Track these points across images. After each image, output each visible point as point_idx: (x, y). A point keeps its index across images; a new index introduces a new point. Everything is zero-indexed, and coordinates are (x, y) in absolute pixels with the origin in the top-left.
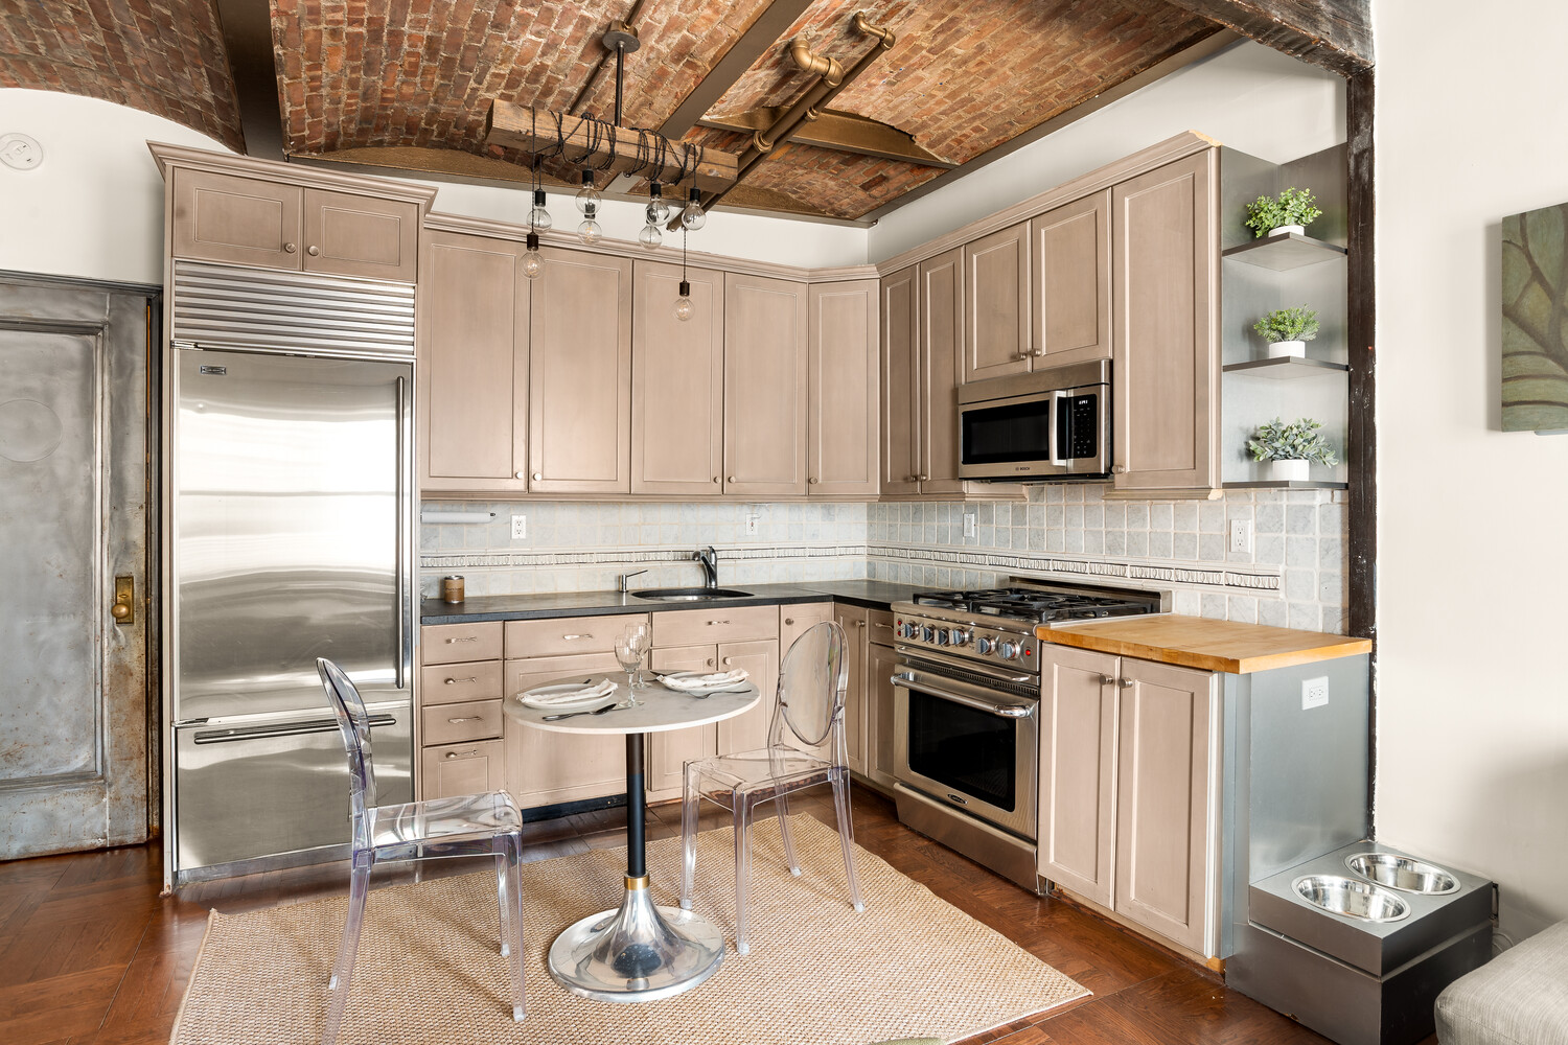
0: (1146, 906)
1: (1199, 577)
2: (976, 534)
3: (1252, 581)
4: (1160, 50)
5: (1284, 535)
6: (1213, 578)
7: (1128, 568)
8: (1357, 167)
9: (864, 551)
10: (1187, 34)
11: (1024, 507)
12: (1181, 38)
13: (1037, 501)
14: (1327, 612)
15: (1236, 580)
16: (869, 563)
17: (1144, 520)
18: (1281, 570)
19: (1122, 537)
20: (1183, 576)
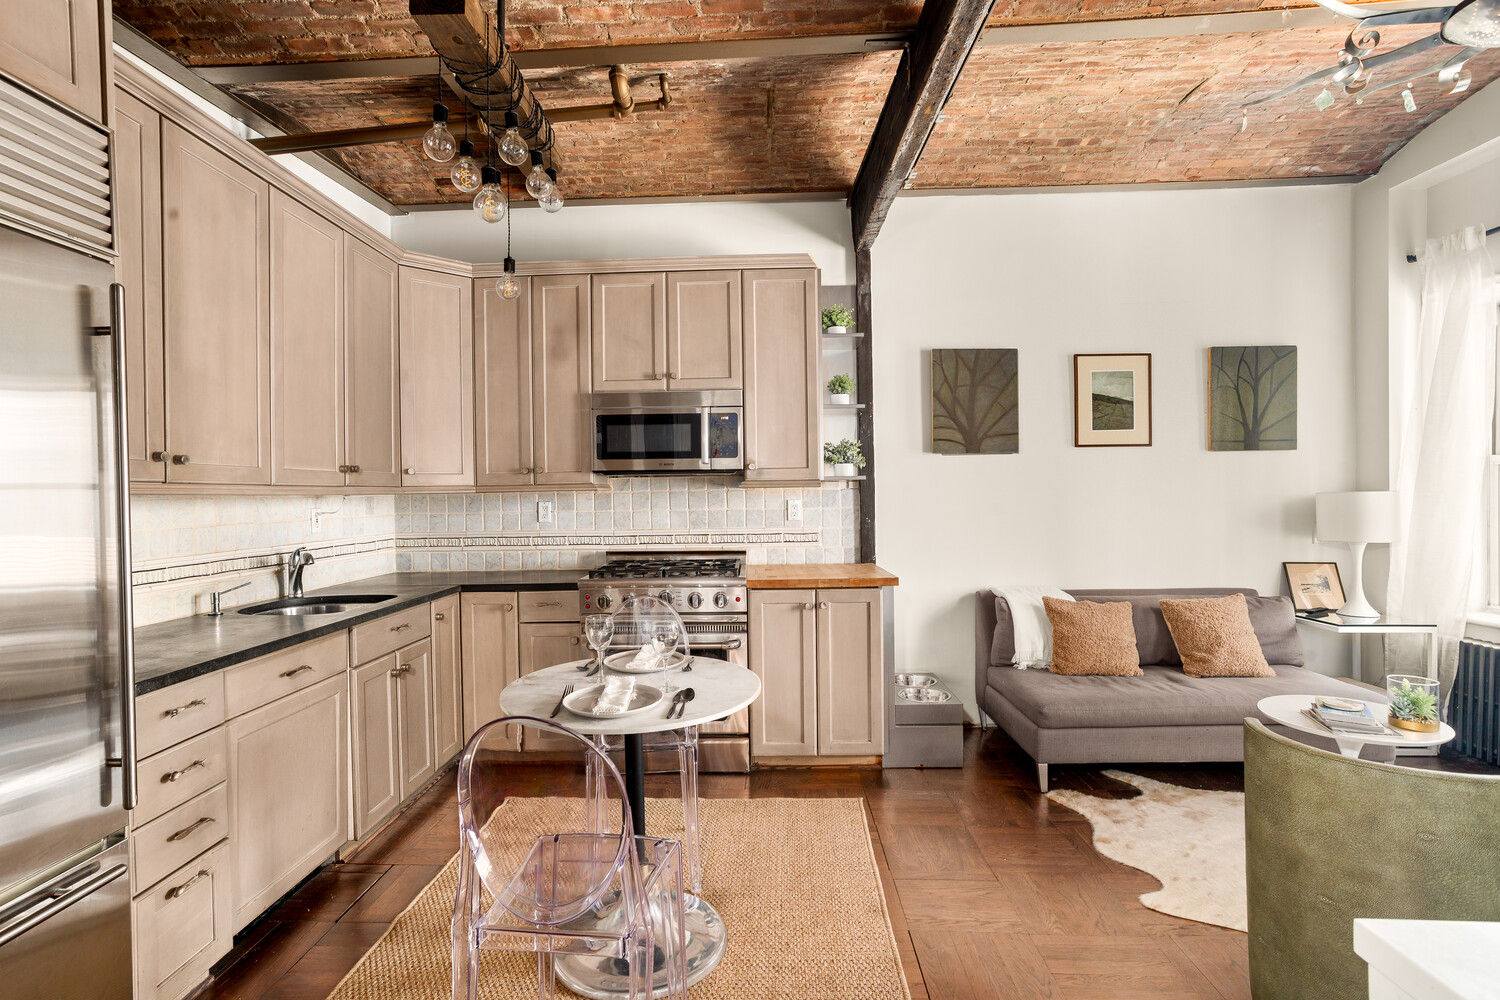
0: (842, 742)
1: (766, 538)
2: (554, 519)
3: (802, 538)
4: (759, 187)
5: (820, 508)
6: (777, 538)
7: (709, 537)
8: (863, 302)
9: (392, 543)
10: (780, 185)
11: (609, 496)
12: (774, 186)
13: (622, 490)
14: (846, 551)
15: (791, 538)
16: (399, 556)
17: (722, 502)
18: (819, 531)
19: (704, 514)
20: (755, 538)
